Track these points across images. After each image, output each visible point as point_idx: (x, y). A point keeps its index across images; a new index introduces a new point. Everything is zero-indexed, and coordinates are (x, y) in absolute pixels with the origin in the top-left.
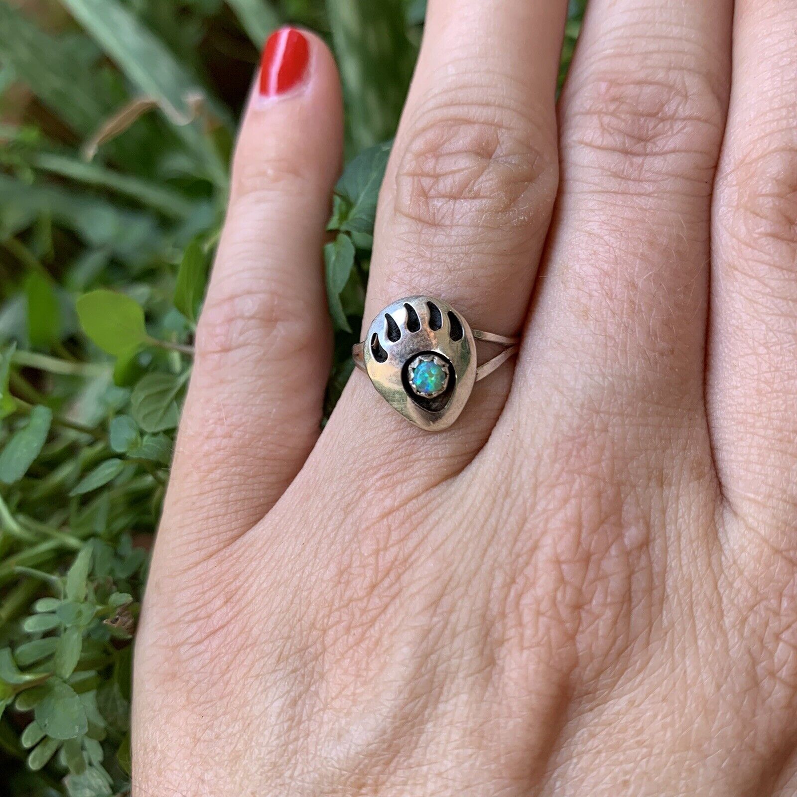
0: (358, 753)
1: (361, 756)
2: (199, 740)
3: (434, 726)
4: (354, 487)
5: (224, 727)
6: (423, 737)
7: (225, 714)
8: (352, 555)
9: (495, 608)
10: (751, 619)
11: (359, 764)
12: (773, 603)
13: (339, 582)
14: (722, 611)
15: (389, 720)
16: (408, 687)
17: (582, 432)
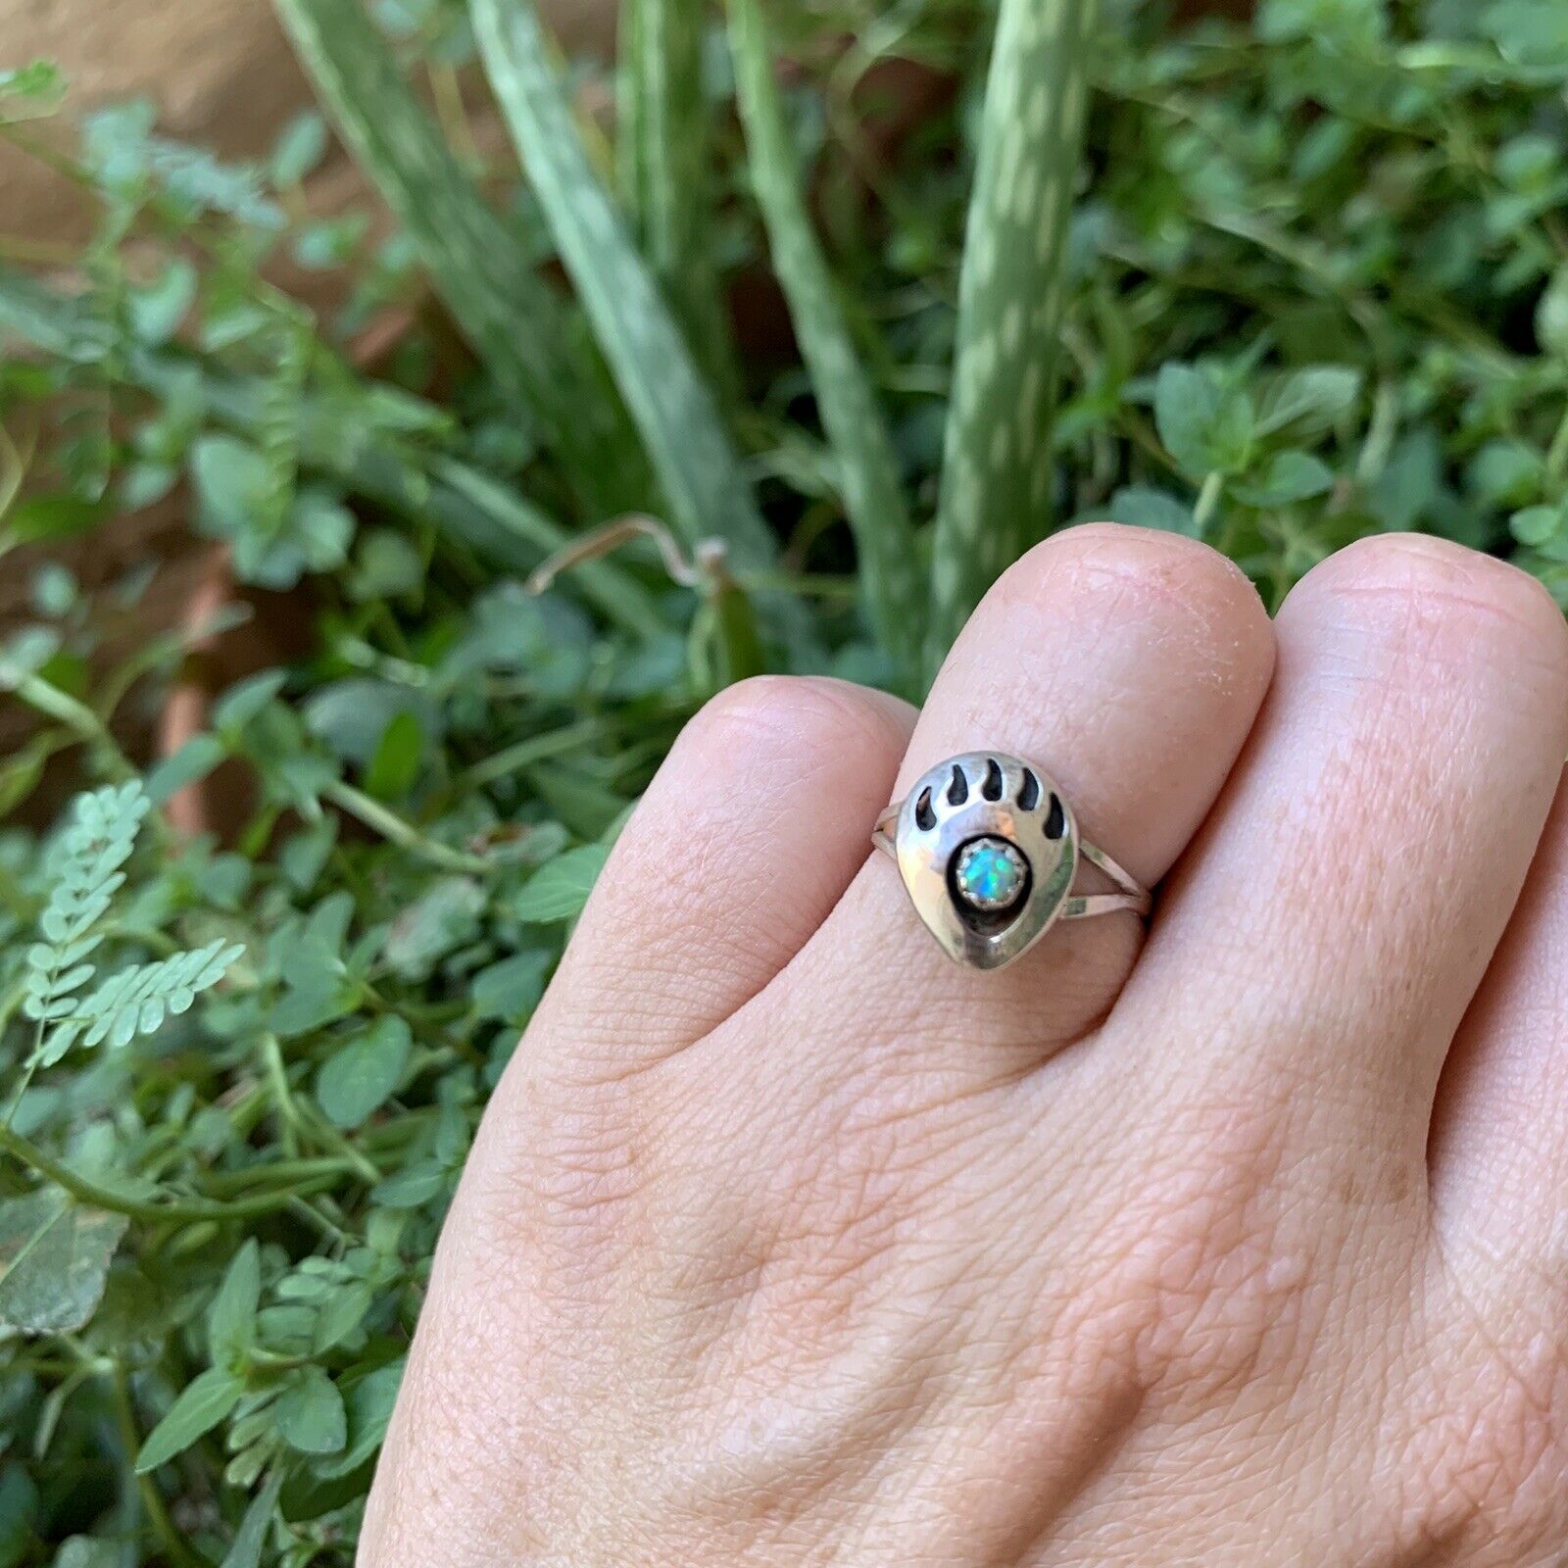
0: (777, 1463)
1: (780, 1469)
2: (544, 1347)
3: (901, 1454)
4: (844, 1052)
5: (587, 1346)
6: (880, 1466)
7: (595, 1327)
8: (822, 1161)
9: (1037, 1324)
10: (1419, 1437)
11: (775, 1477)
12: (1462, 1422)
13: (793, 1199)
14: (1380, 1411)
15: (836, 1430)
16: (876, 1394)
17: (1250, 1097)
